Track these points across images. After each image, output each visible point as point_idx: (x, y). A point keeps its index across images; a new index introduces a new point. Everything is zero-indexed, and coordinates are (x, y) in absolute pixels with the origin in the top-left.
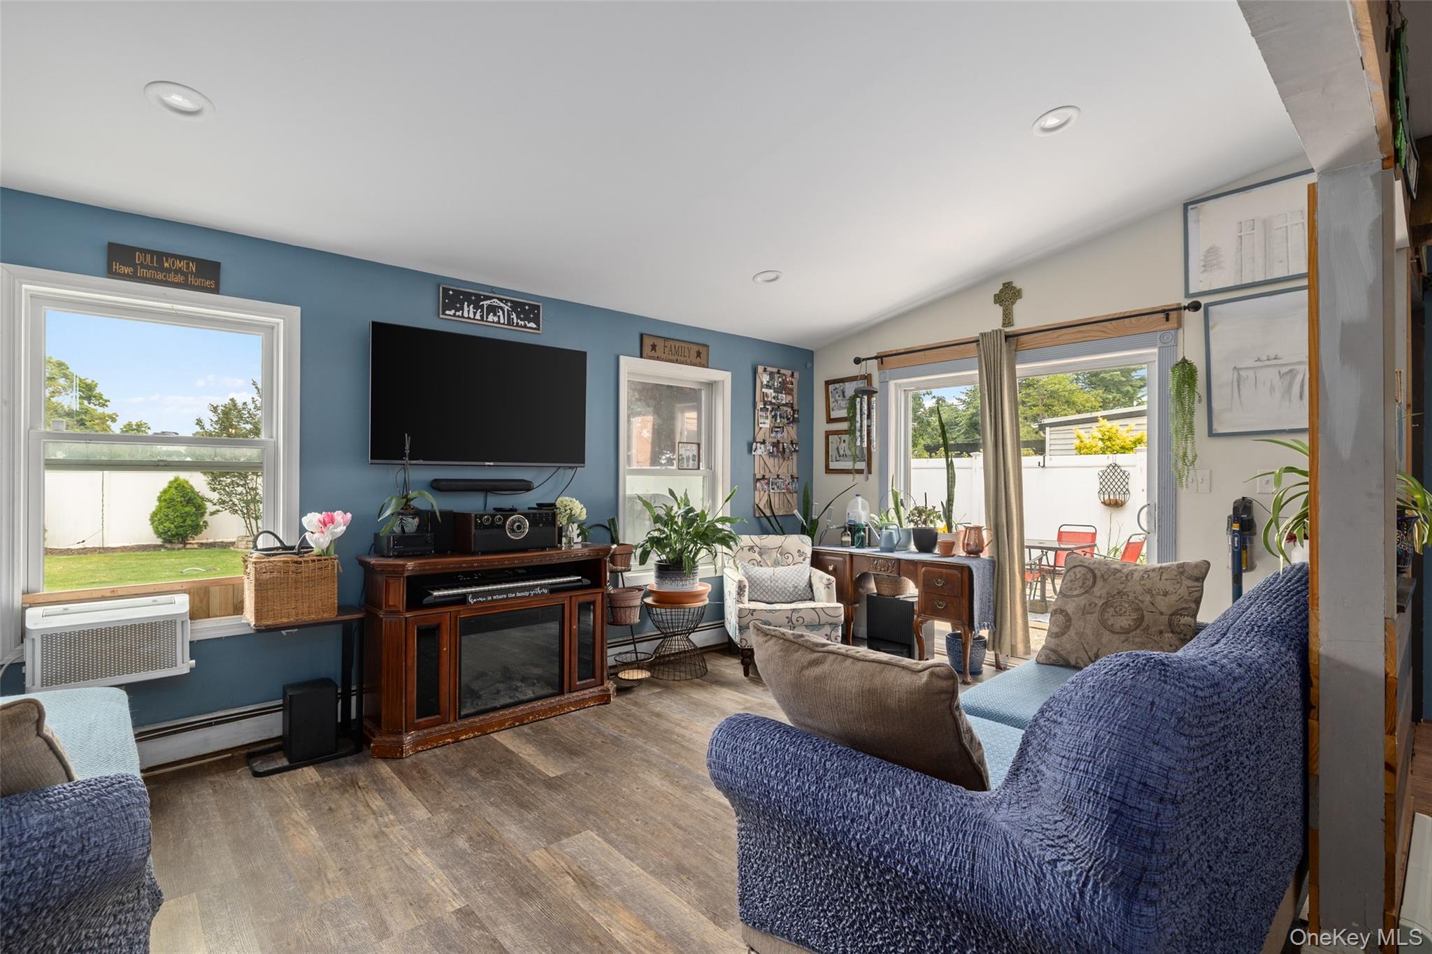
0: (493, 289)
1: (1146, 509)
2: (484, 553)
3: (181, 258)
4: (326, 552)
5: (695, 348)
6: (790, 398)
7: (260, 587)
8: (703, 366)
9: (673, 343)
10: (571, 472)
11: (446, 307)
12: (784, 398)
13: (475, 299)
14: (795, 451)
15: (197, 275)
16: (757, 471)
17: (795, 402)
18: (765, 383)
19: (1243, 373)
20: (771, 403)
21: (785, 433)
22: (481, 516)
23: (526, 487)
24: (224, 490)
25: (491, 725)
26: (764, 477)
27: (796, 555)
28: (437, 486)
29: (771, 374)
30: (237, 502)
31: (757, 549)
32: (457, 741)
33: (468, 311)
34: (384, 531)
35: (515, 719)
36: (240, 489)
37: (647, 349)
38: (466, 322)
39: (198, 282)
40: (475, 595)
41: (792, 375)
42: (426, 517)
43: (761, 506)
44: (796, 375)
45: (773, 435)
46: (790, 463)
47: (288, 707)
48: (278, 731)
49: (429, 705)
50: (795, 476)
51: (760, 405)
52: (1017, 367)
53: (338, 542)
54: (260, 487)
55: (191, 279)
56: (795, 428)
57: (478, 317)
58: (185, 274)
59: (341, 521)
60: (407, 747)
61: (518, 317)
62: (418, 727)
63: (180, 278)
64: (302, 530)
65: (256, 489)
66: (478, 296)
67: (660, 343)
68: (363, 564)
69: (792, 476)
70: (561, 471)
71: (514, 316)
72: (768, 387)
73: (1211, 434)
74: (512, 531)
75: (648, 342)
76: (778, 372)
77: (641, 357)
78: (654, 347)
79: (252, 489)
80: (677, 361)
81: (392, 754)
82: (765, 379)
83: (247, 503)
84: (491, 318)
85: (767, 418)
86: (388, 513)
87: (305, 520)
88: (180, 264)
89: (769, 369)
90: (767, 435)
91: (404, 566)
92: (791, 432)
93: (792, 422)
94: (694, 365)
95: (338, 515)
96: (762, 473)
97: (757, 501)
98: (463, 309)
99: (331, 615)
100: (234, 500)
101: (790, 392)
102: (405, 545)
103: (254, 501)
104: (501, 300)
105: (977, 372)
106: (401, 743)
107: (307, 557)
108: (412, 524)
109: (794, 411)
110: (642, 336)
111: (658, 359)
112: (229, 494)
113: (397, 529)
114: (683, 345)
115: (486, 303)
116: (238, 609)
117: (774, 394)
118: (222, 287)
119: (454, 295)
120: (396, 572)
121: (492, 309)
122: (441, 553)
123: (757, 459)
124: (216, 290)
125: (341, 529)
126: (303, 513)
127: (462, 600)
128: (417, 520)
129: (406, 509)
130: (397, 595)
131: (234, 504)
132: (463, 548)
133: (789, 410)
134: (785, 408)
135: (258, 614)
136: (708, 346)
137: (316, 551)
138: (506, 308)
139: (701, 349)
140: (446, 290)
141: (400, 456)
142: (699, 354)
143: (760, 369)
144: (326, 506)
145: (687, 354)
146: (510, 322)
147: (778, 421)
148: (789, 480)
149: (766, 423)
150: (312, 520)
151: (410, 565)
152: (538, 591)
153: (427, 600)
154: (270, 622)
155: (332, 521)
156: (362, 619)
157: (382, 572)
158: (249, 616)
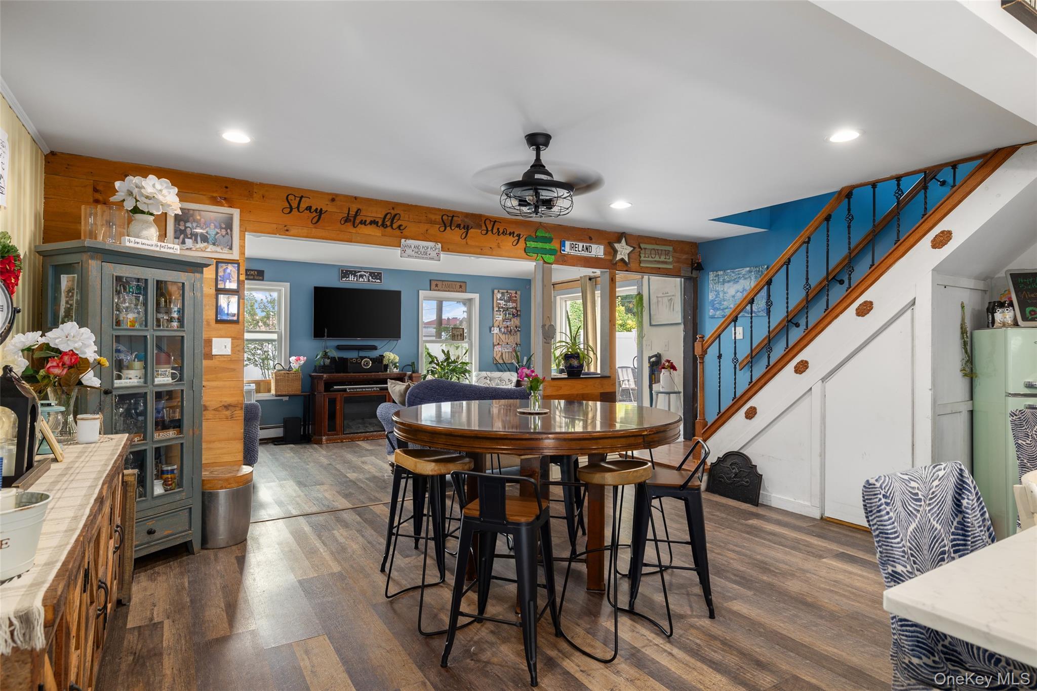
0: (361, 268)
1: (636, 358)
2: (353, 373)
3: (252, 270)
4: (297, 371)
5: (459, 284)
6: (514, 305)
7: (277, 381)
8: (463, 292)
9: (446, 283)
10: (396, 342)
11: (343, 277)
12: (511, 305)
13: (354, 273)
14: (518, 331)
15: (257, 275)
16: (495, 341)
17: (518, 306)
18: (499, 298)
19: (659, 299)
20: (502, 308)
21: (512, 322)
22: (352, 359)
23: (374, 348)
24: (250, 352)
25: (355, 438)
26: (498, 344)
27: (507, 381)
28: (339, 348)
29: (503, 293)
30: (257, 359)
31: (489, 378)
32: (342, 442)
33: (351, 278)
34: (317, 363)
35: (365, 437)
36: (259, 352)
37: (433, 287)
38: (351, 282)
39: (257, 278)
40: (349, 389)
41: (516, 293)
42: (333, 359)
43: (497, 358)
44: (519, 293)
45: (505, 323)
46: (516, 337)
47: (285, 427)
48: (282, 435)
49: (332, 428)
50: (519, 342)
51: (496, 309)
52: (596, 292)
53: (302, 367)
54: (270, 350)
55: (256, 277)
56: (518, 319)
57: (355, 280)
58: (254, 276)
59: (303, 359)
60: (324, 440)
61: (372, 278)
62: (328, 435)
63: (252, 277)
64: (290, 363)
65: (268, 351)
66: (355, 271)
67: (440, 283)
68: (310, 376)
69: (516, 344)
70: (392, 341)
71: (370, 278)
72: (501, 299)
73: (651, 325)
74: (364, 365)
75: (434, 283)
76: (507, 292)
77: (430, 290)
78: (437, 285)
79: (265, 352)
80: (449, 291)
81: (319, 442)
82: (499, 296)
83: (263, 360)
84: (361, 280)
85: (500, 315)
86: (318, 357)
87: (291, 359)
88: (252, 273)
89: (500, 291)
90: (501, 323)
91: (323, 376)
92: (516, 321)
93: (517, 316)
94: (459, 292)
95: (302, 358)
96: (498, 342)
97: (495, 355)
98: (349, 277)
99: (299, 393)
100: (256, 358)
101: (515, 301)
102: (323, 369)
103: (267, 359)
104: (365, 272)
105: (581, 294)
106: (322, 439)
107: (291, 372)
108: (328, 361)
109: (517, 311)
110: (430, 281)
111: (439, 290)
112: (253, 355)
113: (322, 364)
114: (454, 283)
115: (359, 274)
116: (269, 391)
117: (504, 303)
118: (265, 279)
119: (346, 272)
120: (321, 377)
121: (361, 276)
122: (337, 372)
123: (495, 335)
124: (263, 280)
125: (302, 362)
126: (290, 357)
127: (345, 390)
128: (329, 360)
129: (325, 355)
130: (321, 387)
131: (255, 360)
132: (345, 371)
133: (514, 310)
134: (512, 310)
135: (276, 391)
136: (466, 282)
137: (294, 370)
138: (367, 275)
139: (462, 284)
140: (342, 271)
141: (323, 336)
142: (461, 287)
143: (496, 291)
144: (298, 354)
145: (454, 287)
146: (369, 280)
147: (507, 316)
148: (514, 345)
149: (499, 317)
150: (293, 359)
151: (325, 376)
152: (375, 389)
153: (331, 389)
154: (280, 393)
155: (299, 359)
156: (309, 395)
157: (316, 378)
158: (273, 392)
